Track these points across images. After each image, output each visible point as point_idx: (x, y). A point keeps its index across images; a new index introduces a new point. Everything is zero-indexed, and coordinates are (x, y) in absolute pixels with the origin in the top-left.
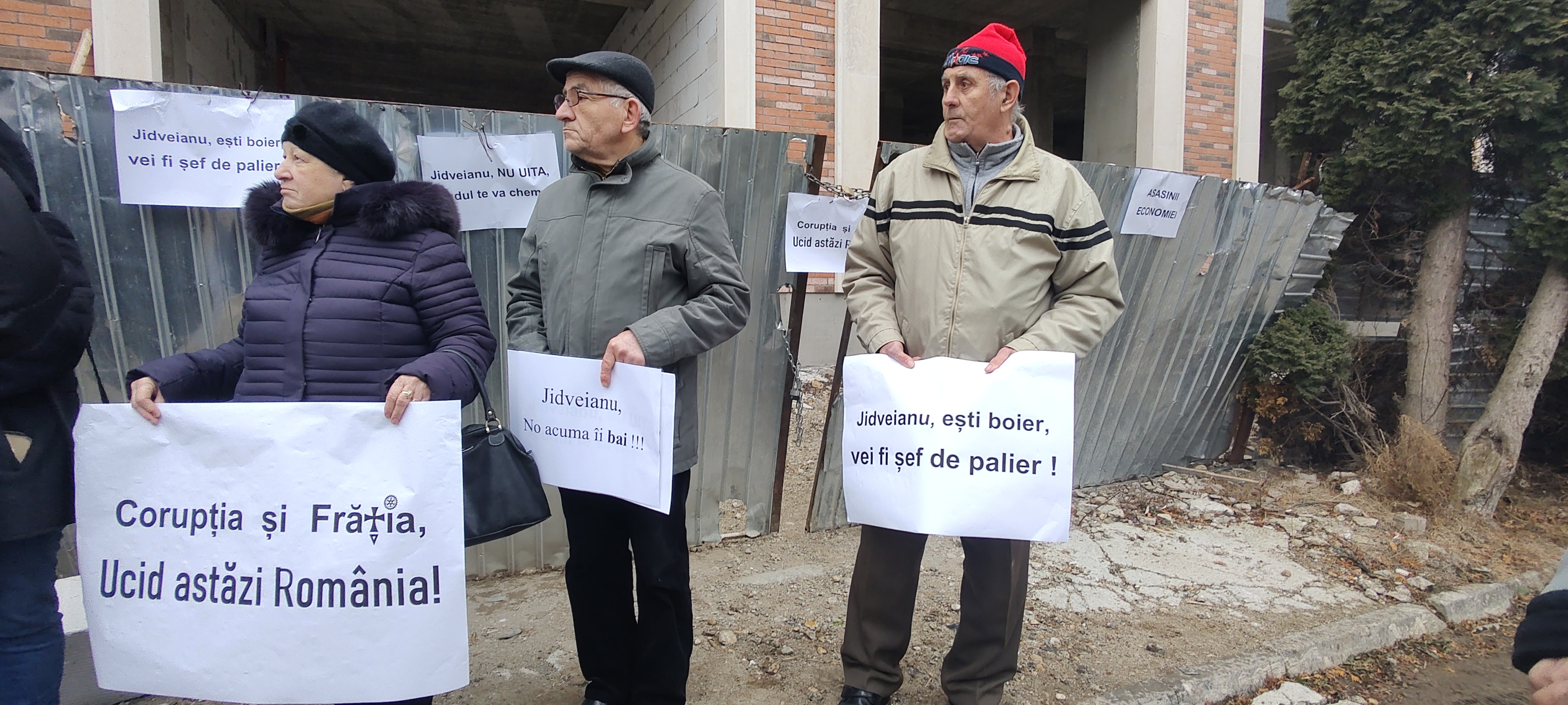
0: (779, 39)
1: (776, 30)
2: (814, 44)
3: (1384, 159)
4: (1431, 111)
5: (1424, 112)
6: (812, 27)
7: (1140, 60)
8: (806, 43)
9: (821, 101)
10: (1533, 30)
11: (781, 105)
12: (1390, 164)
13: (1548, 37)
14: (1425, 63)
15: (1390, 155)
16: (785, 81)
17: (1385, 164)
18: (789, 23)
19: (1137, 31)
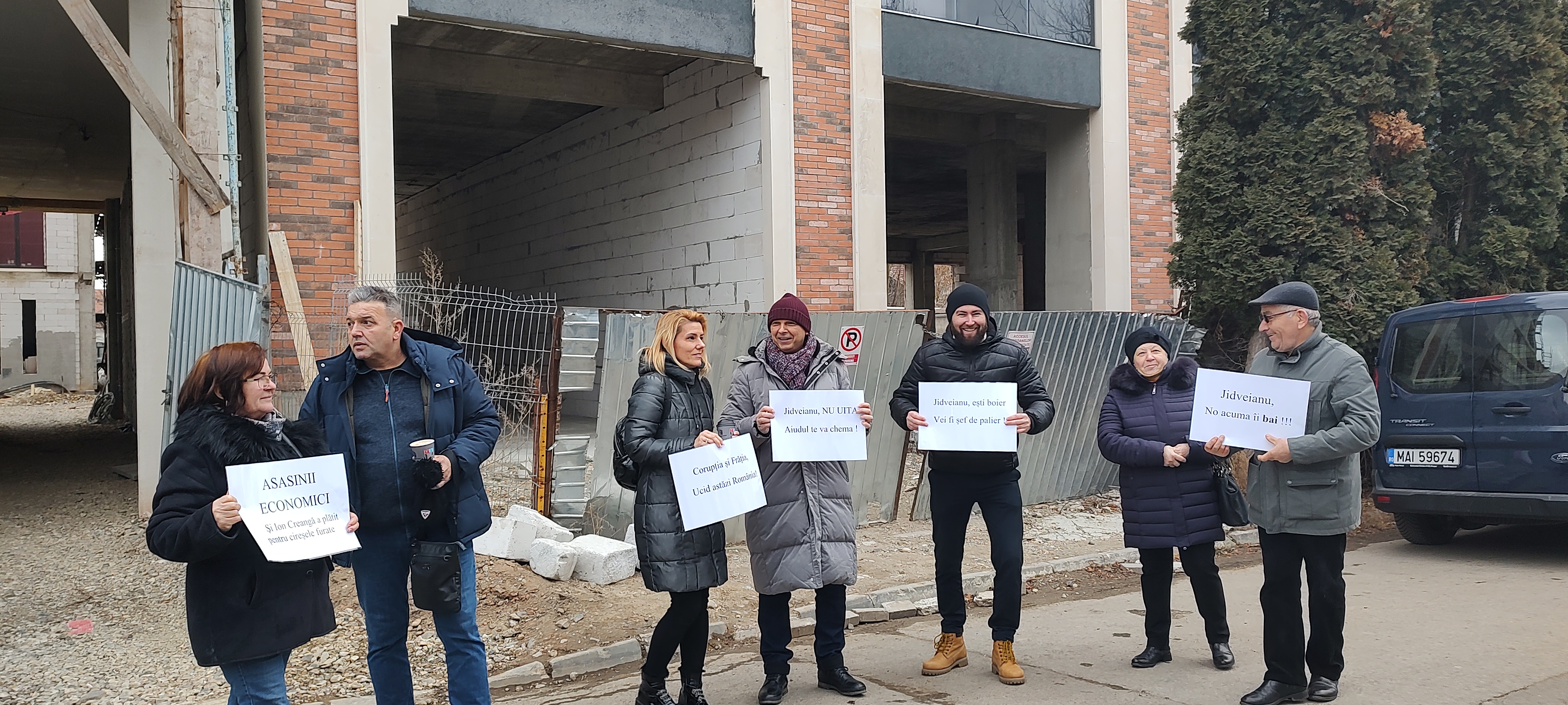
0: (810, 171)
1: (808, 164)
2: (836, 173)
3: (1218, 299)
4: (1236, 276)
5: (1232, 276)
6: (833, 160)
7: (1091, 161)
8: (829, 172)
9: (842, 219)
10: (1280, 237)
11: (812, 224)
12: (1221, 302)
13: (1287, 240)
14: (1231, 250)
15: (1220, 297)
16: (815, 204)
17: (1218, 302)
18: (817, 158)
19: (1087, 136)
